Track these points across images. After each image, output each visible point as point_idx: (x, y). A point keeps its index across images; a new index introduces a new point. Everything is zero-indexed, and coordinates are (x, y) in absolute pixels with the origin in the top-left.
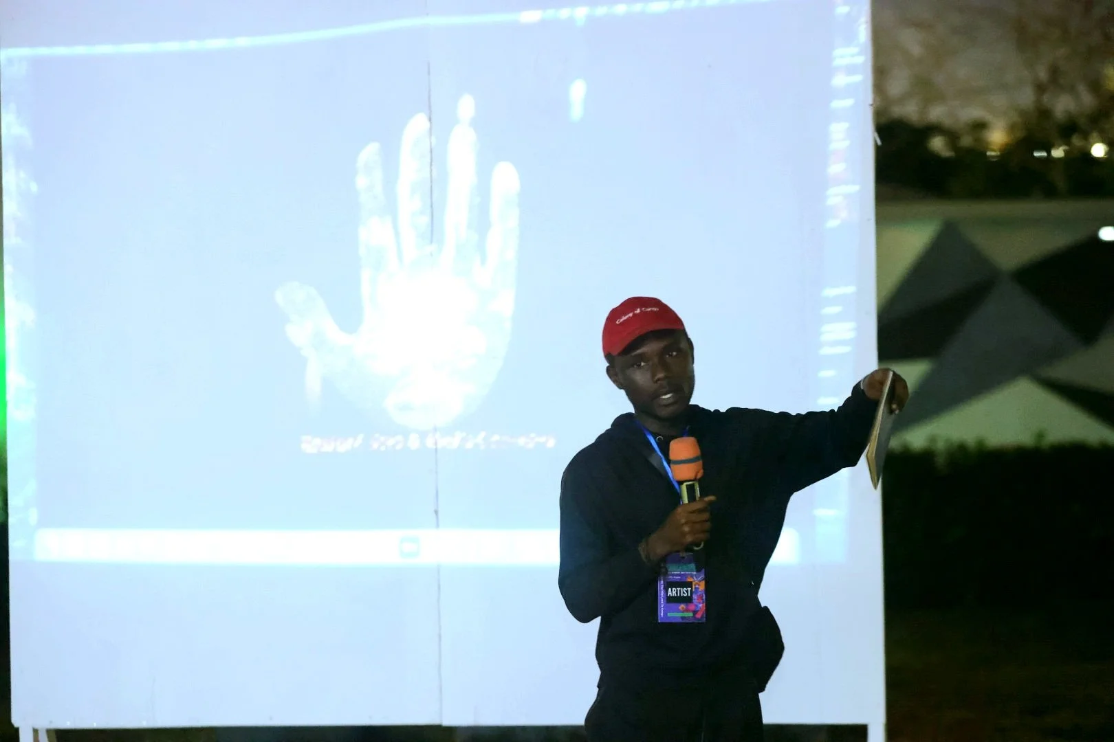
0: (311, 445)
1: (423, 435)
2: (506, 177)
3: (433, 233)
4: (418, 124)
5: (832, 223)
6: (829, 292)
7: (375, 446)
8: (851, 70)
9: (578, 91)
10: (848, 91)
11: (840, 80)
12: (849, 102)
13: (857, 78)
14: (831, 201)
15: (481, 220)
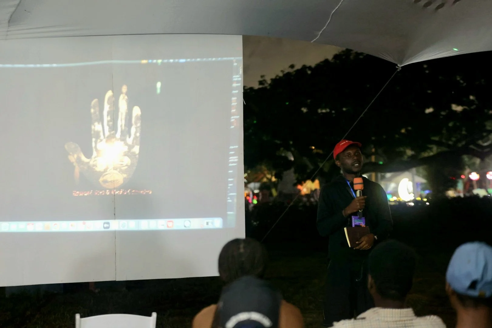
0: (76, 194)
1: (110, 190)
2: (137, 111)
3: (113, 127)
4: (109, 93)
5: (232, 127)
6: (231, 147)
7: (96, 194)
8: (237, 82)
9: (159, 85)
10: (236, 88)
11: (235, 85)
12: (237, 91)
13: (239, 84)
14: (232, 120)
15: (129, 123)
